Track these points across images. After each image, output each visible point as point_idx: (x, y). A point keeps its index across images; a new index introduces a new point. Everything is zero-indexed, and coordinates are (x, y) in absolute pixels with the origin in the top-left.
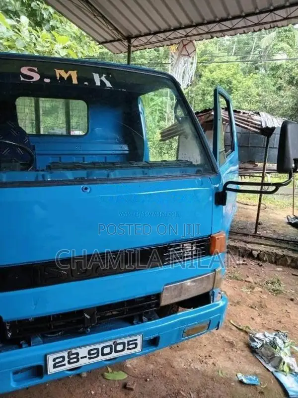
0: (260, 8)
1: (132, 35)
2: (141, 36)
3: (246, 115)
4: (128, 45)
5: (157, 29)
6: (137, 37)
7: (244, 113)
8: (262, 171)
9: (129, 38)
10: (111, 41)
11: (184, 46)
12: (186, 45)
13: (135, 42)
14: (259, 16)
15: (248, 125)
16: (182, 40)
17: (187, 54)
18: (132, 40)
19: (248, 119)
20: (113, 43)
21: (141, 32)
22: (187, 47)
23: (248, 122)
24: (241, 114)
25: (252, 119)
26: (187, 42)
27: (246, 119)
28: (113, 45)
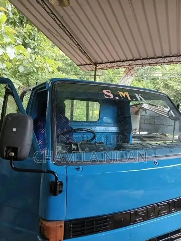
0: (173, 54)
1: (98, 62)
2: (103, 63)
3: (161, 108)
4: (95, 68)
5: (113, 60)
6: (100, 63)
7: (160, 107)
8: (172, 140)
9: (96, 64)
10: (84, 65)
11: (130, 70)
12: (131, 70)
13: (99, 66)
14: (171, 58)
15: (164, 114)
16: (128, 67)
17: (131, 74)
18: (98, 65)
19: (163, 110)
20: (85, 66)
21: (103, 61)
22: (131, 71)
23: (163, 112)
24: (158, 107)
25: (165, 110)
26: (131, 68)
27: (162, 110)
28: (84, 67)
